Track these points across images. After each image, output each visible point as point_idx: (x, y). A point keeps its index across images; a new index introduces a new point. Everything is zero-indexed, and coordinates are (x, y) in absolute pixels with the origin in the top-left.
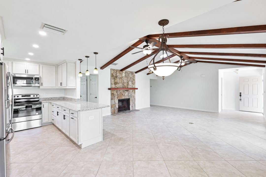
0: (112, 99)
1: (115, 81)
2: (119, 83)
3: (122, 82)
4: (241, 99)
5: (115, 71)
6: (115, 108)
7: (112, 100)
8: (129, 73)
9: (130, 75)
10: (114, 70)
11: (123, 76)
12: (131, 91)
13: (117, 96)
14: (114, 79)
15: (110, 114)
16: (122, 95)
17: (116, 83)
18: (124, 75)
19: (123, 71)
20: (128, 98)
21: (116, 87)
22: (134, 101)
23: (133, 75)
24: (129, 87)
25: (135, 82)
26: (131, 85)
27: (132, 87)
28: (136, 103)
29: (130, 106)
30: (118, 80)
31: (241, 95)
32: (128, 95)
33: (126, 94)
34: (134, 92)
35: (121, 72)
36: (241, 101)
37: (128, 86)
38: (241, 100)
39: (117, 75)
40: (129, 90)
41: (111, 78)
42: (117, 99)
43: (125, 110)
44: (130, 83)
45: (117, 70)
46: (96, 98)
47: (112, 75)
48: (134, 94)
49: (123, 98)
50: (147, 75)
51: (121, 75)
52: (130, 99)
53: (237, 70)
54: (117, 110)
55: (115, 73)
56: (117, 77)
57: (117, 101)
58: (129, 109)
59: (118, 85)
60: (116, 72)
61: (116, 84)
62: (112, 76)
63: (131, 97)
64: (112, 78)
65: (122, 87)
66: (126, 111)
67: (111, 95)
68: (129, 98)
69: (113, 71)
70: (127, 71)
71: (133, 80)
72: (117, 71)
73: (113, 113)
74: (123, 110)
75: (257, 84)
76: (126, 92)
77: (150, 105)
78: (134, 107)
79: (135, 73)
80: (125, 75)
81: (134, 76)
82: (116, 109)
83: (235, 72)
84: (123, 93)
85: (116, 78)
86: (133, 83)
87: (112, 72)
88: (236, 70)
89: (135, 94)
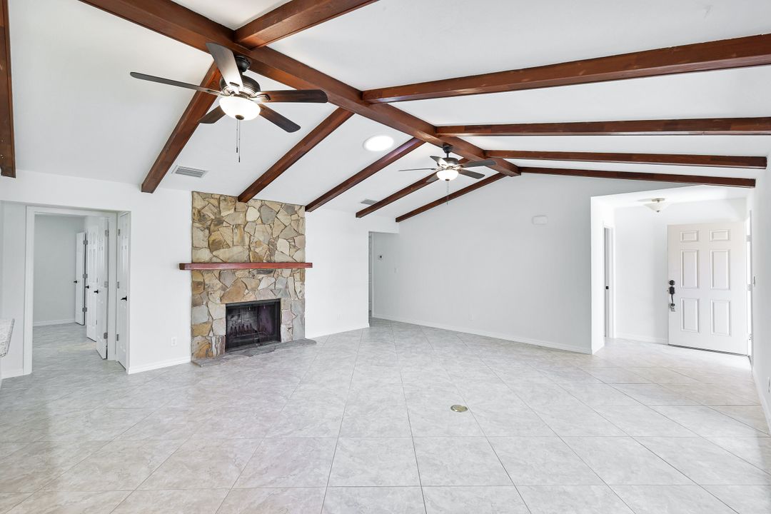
0: (195, 304)
1: (212, 238)
2: (231, 244)
3: (247, 240)
4: (673, 305)
5: (216, 203)
6: (211, 334)
7: (197, 308)
8: (277, 208)
9: (283, 217)
10: (205, 196)
11: (249, 219)
12: (287, 272)
13: (218, 294)
14: (207, 231)
15: (187, 359)
16: (247, 288)
17: (214, 246)
18: (252, 214)
19: (251, 202)
20: (270, 297)
21: (215, 260)
22: (300, 309)
23: (295, 217)
24: (278, 258)
25: (303, 243)
26: (287, 253)
27: (290, 260)
28: (305, 316)
29: (283, 328)
30: (224, 233)
31: (672, 291)
32: (272, 287)
33: (263, 285)
34: (297, 276)
35: (240, 205)
36: (673, 310)
37: (272, 254)
38: (675, 307)
39: (223, 214)
40: (279, 270)
41: (192, 226)
42: (218, 301)
43: (258, 341)
44: (282, 245)
45: (221, 195)
46: (126, 299)
47: (198, 216)
48: (298, 284)
49: (250, 297)
50: (357, 217)
51: (242, 215)
52: (282, 303)
53: (658, 200)
54: (219, 345)
55: (213, 208)
56: (219, 222)
57: (219, 312)
58: (279, 339)
59: (225, 252)
60: (217, 205)
61: (216, 249)
62: (196, 218)
63: (287, 294)
64: (197, 225)
65: (245, 258)
66: (261, 345)
67: (193, 289)
68: (279, 299)
69: (204, 199)
70: (266, 203)
71: (295, 234)
72: (221, 199)
73: (202, 356)
74: (252, 342)
75: (729, 251)
76: (261, 276)
77: (372, 321)
78: (297, 329)
79: (303, 208)
80: (260, 216)
81: (300, 221)
82: (214, 340)
83: (651, 207)
84: (251, 283)
85: (216, 225)
86: (294, 247)
87: (199, 204)
88: (653, 200)
89: (303, 284)
